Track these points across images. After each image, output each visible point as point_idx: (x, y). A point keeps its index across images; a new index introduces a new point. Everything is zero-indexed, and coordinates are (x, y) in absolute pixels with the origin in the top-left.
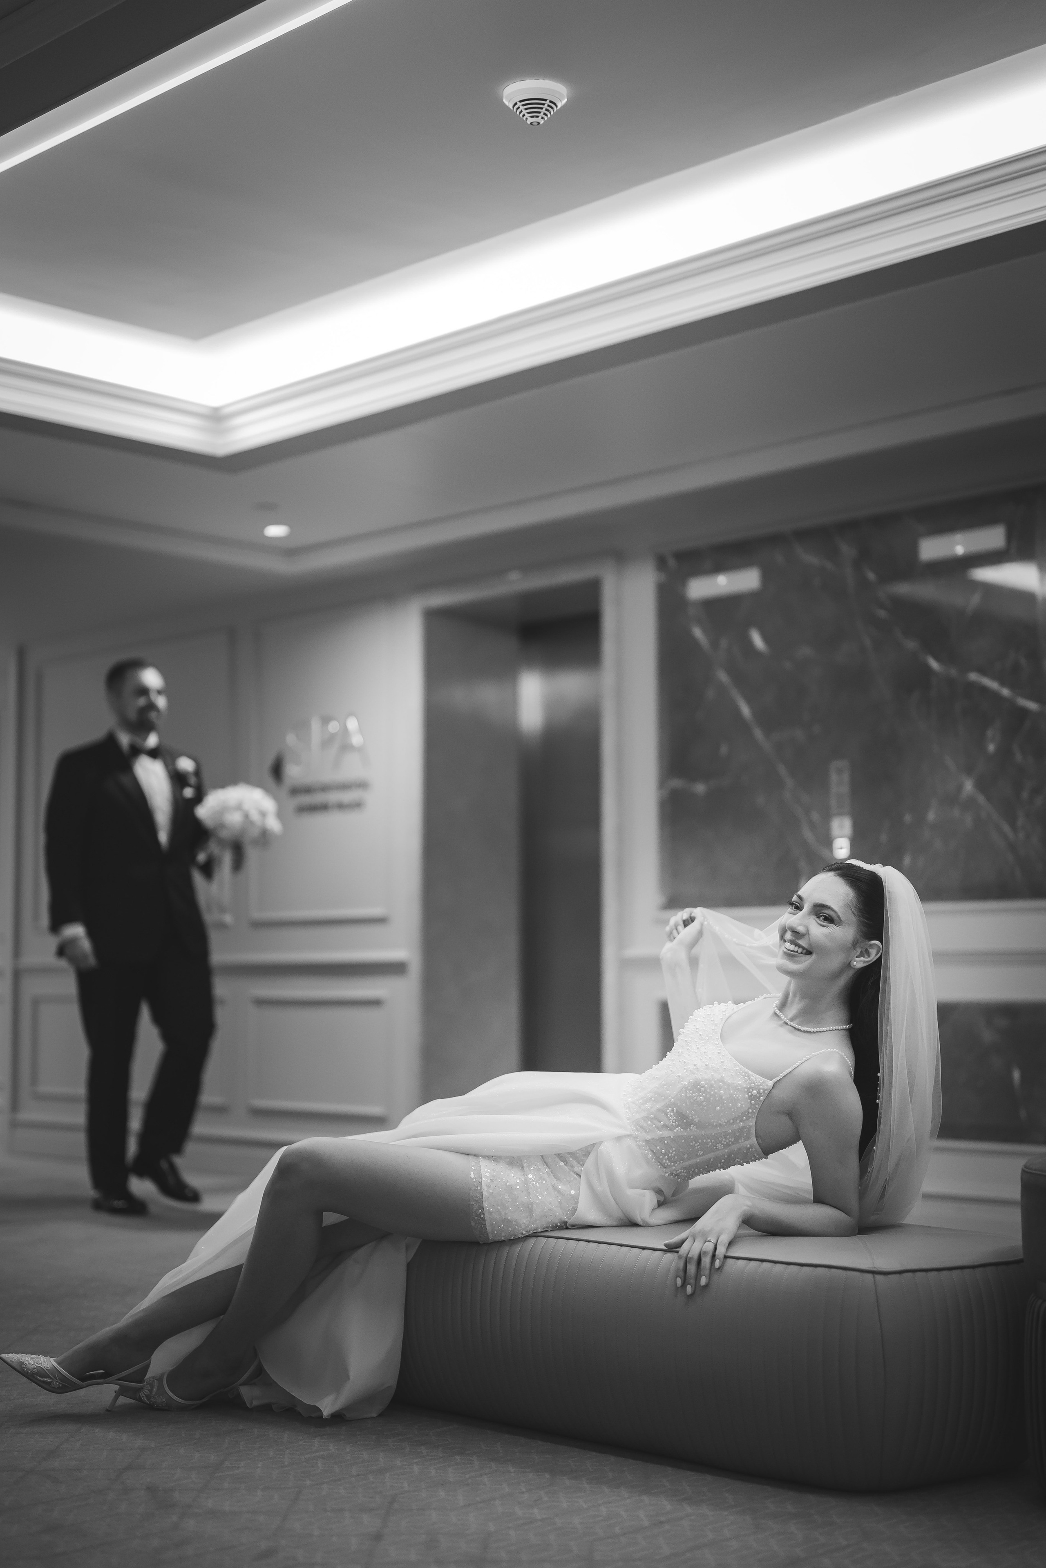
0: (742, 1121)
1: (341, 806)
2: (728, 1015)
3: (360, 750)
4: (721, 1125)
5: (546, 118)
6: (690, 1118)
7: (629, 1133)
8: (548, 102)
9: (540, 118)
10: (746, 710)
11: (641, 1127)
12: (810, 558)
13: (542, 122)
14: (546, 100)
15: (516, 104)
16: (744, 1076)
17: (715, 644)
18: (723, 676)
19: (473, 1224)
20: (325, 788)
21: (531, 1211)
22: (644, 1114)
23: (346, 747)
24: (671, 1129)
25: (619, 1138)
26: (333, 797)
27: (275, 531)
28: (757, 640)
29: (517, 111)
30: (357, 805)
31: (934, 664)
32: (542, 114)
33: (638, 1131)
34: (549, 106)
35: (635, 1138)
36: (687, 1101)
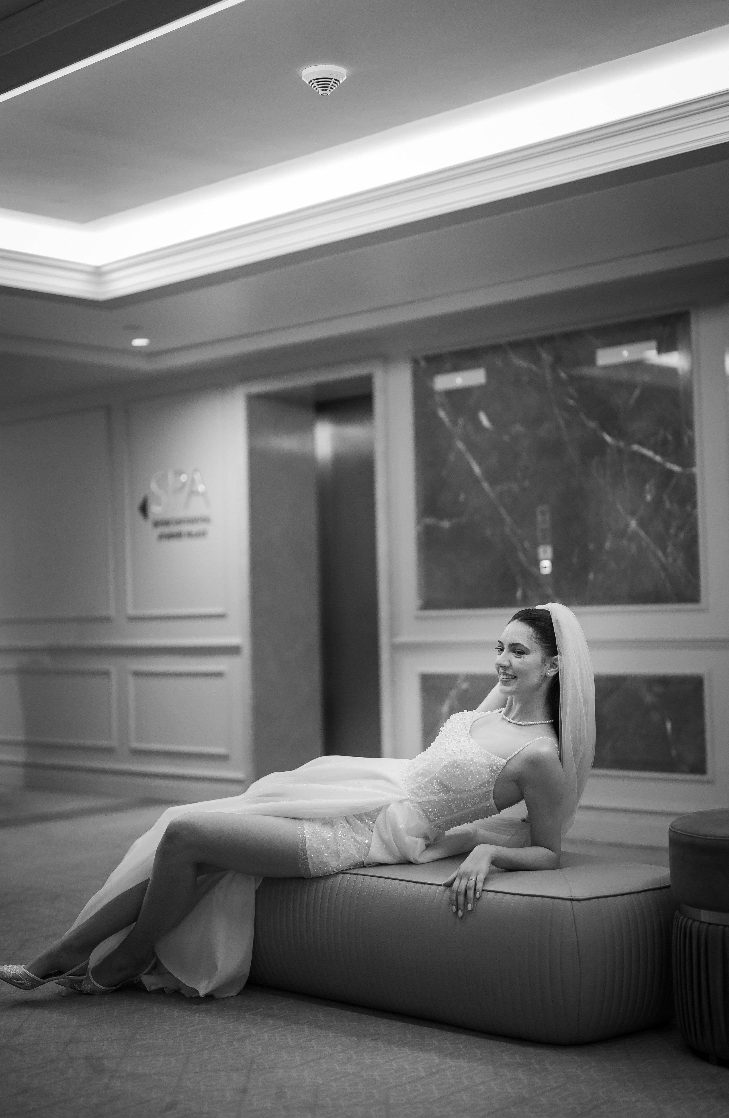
0: (485, 787)
1: (190, 535)
2: (474, 720)
3: (203, 494)
4: (470, 791)
5: (332, 90)
6: (449, 787)
7: (407, 798)
8: (333, 80)
9: (328, 90)
10: (477, 470)
11: (415, 793)
12: (520, 362)
13: (329, 93)
14: (332, 79)
15: (311, 81)
16: (487, 757)
17: (454, 423)
18: (460, 445)
19: (300, 865)
20: (179, 522)
21: (339, 856)
22: (417, 785)
23: (193, 493)
24: (436, 794)
25: (401, 802)
26: (185, 528)
27: (139, 342)
28: (484, 420)
29: (311, 86)
30: (202, 534)
31: (608, 438)
32: (329, 88)
33: (412, 796)
34: (334, 82)
35: (411, 801)
36: (448, 775)
